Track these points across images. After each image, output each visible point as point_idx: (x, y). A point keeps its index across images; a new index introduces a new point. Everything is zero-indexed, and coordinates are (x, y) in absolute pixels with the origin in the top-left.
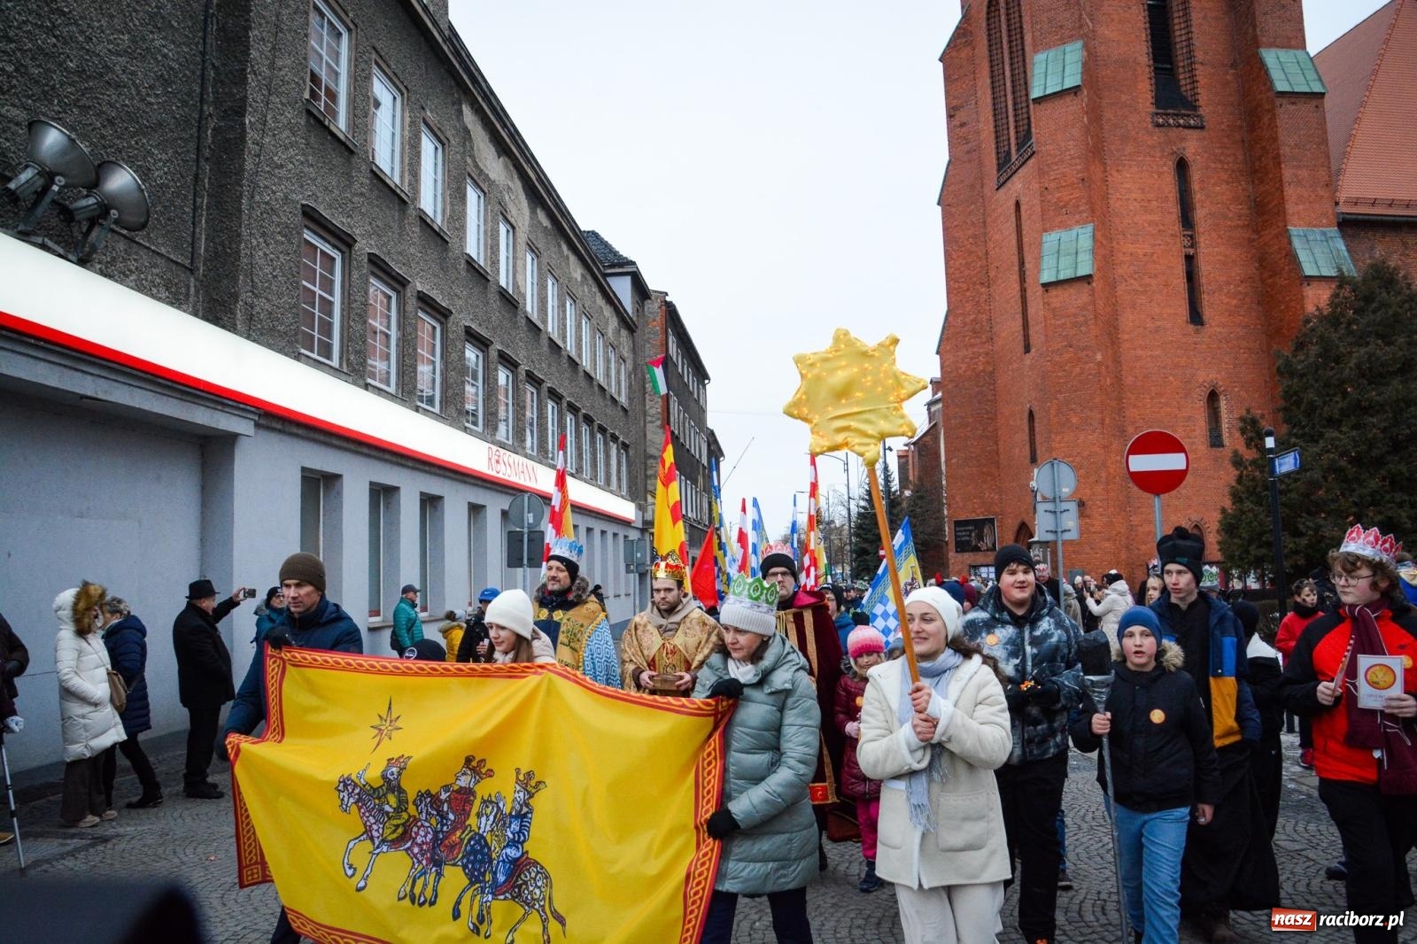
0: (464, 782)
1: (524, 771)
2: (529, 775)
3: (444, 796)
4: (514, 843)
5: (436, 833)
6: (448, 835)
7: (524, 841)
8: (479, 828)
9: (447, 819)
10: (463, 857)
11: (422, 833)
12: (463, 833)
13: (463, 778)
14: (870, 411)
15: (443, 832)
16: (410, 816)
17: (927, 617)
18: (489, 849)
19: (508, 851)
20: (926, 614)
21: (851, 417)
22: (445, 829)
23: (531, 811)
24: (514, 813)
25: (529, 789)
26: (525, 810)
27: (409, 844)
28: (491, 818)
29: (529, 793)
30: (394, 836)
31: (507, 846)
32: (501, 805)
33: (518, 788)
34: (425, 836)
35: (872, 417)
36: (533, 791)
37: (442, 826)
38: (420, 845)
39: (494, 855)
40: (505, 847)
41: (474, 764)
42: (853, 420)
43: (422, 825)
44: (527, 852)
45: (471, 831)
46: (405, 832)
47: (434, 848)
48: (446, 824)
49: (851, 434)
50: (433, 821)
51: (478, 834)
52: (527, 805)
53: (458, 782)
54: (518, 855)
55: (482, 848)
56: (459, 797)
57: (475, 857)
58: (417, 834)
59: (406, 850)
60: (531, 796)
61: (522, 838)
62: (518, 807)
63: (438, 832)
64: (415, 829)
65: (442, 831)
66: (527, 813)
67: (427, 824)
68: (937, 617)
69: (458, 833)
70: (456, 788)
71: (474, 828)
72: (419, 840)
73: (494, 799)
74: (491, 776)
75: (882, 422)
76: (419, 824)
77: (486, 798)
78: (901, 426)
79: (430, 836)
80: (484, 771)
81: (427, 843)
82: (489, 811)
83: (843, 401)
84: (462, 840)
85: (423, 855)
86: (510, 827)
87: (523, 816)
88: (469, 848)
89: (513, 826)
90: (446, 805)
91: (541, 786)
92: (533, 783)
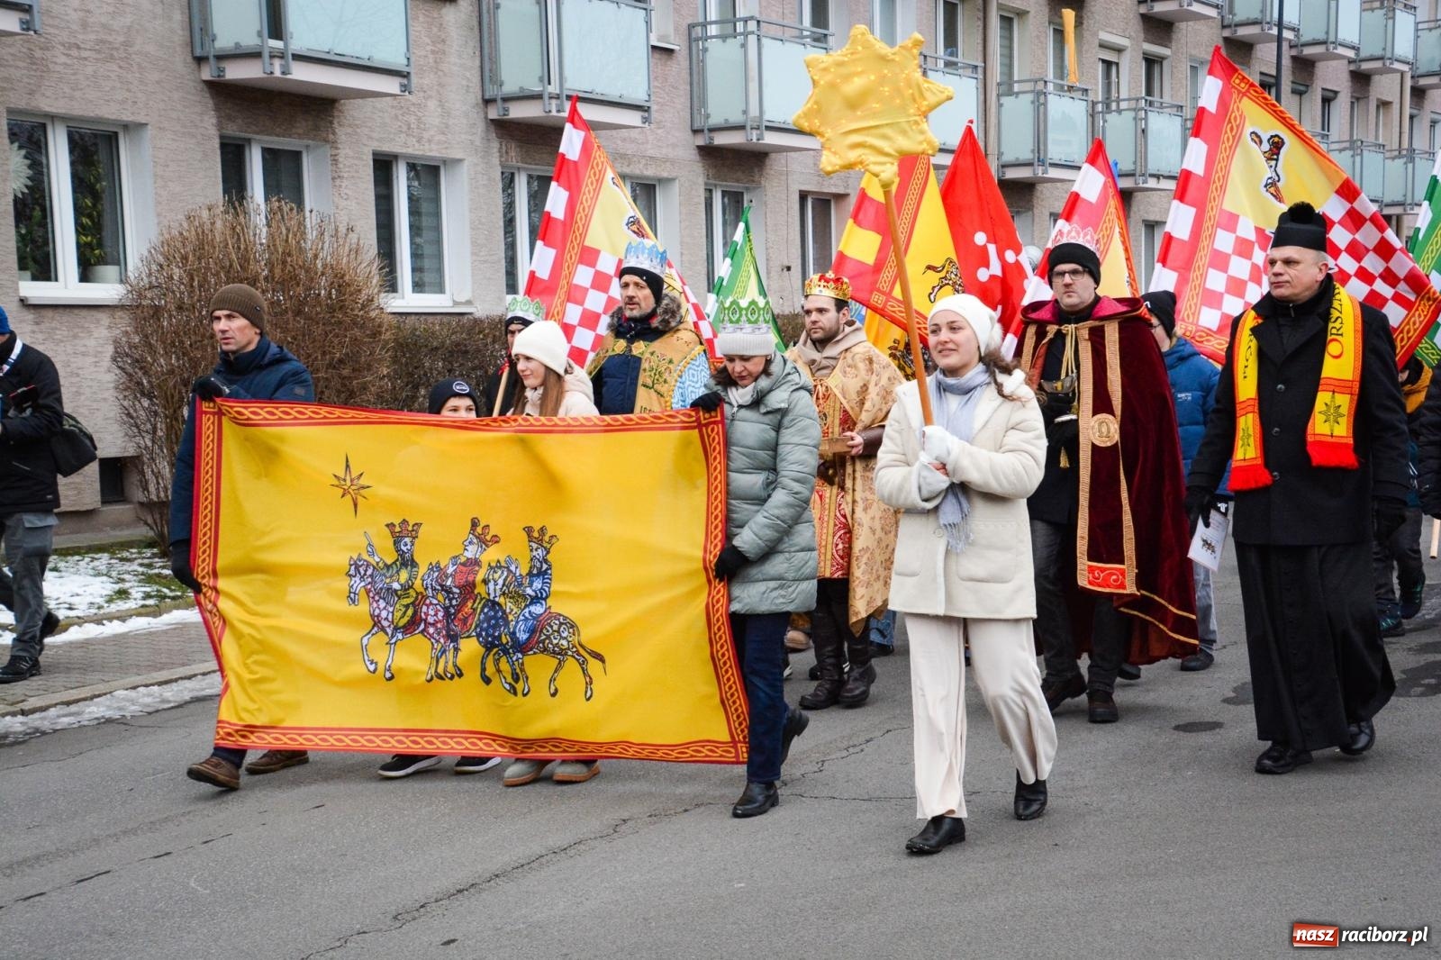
0: (471, 552)
1: (537, 527)
2: (542, 530)
3: (451, 570)
4: (536, 600)
5: (446, 609)
6: (459, 608)
7: (547, 597)
8: (489, 594)
9: (453, 593)
10: (475, 628)
11: (432, 613)
12: (474, 602)
13: (470, 548)
14: (887, 125)
15: (453, 607)
16: (417, 593)
17: (955, 325)
18: (504, 612)
19: (533, 608)
20: (953, 322)
21: (866, 132)
22: (454, 602)
23: (550, 568)
24: (535, 572)
25: (545, 545)
26: (545, 566)
27: (422, 626)
28: (500, 582)
29: (545, 548)
30: (406, 619)
31: (531, 603)
32: (513, 568)
33: (535, 546)
34: (436, 615)
35: (888, 131)
36: (548, 546)
37: (450, 600)
38: (433, 625)
39: (511, 617)
40: (526, 606)
41: (479, 530)
42: (868, 135)
43: (431, 604)
44: (550, 607)
45: (482, 599)
46: (415, 613)
47: (447, 621)
48: (454, 598)
49: (867, 151)
50: (440, 597)
51: (489, 600)
52: (546, 561)
53: (466, 554)
54: (542, 611)
55: (496, 612)
56: (464, 569)
57: (489, 622)
58: (427, 614)
59: (422, 632)
60: (548, 552)
61: (544, 595)
62: (538, 565)
63: (448, 608)
64: (424, 609)
65: (451, 605)
66: (547, 569)
67: (435, 602)
68: (966, 325)
69: (470, 604)
70: (463, 559)
71: (484, 595)
72: (431, 620)
73: (503, 564)
74: (497, 542)
75: (900, 138)
76: (428, 602)
77: (493, 564)
78: (921, 143)
79: (441, 614)
80: (488, 538)
81: (440, 621)
82: (496, 576)
83: (859, 113)
84: (475, 610)
85: (439, 634)
86: (531, 585)
87: (541, 571)
88: (482, 616)
89: (535, 584)
90: (450, 579)
91: (554, 540)
92: (546, 538)
